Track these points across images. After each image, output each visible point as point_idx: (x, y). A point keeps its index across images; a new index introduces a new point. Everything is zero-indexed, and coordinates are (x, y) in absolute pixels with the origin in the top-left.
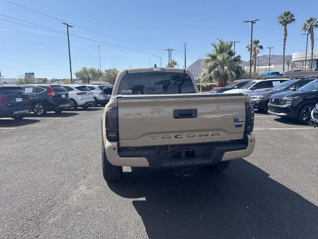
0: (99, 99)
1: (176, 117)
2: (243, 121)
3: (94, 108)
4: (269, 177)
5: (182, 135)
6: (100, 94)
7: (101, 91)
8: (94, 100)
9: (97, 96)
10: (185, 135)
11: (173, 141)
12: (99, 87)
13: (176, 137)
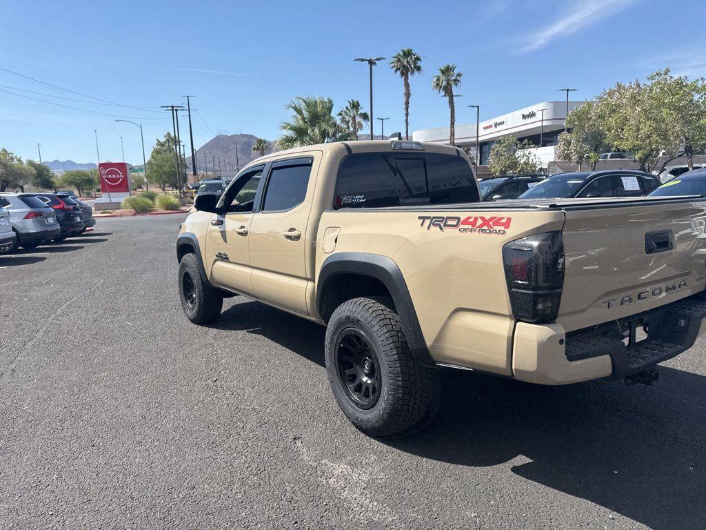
0: (24, 232)
3: (13, 256)
6: (27, 217)
7: (27, 210)
8: (13, 234)
9: (15, 221)
12: (19, 197)
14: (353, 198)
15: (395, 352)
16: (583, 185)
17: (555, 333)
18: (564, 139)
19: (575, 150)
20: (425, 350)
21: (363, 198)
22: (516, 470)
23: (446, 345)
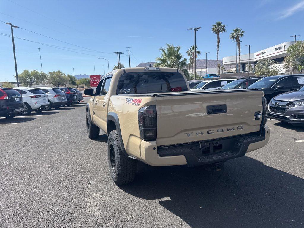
0: (54, 102)
1: (209, 113)
2: (261, 114)
3: (49, 111)
4: (264, 164)
5: (213, 130)
6: (55, 97)
7: (55, 94)
8: (49, 103)
9: (51, 98)
10: (215, 130)
11: (206, 137)
12: (52, 89)
13: (208, 133)
14: (125, 90)
15: (119, 152)
16: (276, 82)
17: (151, 145)
18: (286, 59)
19: (292, 65)
20: (125, 151)
21: (130, 90)
23: (130, 149)
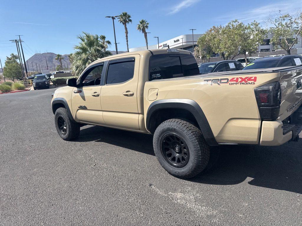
14: (156, 75)
15: (197, 141)
16: (215, 67)
17: (280, 124)
18: (196, 50)
19: (201, 54)
21: (160, 75)
22: (250, 183)
